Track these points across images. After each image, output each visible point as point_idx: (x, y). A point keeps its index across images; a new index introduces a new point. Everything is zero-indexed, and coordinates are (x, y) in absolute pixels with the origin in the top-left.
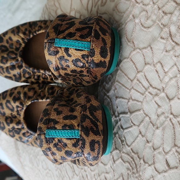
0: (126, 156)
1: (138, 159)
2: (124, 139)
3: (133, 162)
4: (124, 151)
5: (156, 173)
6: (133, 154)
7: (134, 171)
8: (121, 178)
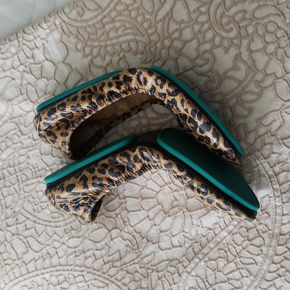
0: (127, 234)
1: (140, 238)
2: (127, 220)
3: (134, 240)
4: (125, 230)
5: (159, 249)
6: (135, 233)
7: (134, 248)
8: (118, 254)
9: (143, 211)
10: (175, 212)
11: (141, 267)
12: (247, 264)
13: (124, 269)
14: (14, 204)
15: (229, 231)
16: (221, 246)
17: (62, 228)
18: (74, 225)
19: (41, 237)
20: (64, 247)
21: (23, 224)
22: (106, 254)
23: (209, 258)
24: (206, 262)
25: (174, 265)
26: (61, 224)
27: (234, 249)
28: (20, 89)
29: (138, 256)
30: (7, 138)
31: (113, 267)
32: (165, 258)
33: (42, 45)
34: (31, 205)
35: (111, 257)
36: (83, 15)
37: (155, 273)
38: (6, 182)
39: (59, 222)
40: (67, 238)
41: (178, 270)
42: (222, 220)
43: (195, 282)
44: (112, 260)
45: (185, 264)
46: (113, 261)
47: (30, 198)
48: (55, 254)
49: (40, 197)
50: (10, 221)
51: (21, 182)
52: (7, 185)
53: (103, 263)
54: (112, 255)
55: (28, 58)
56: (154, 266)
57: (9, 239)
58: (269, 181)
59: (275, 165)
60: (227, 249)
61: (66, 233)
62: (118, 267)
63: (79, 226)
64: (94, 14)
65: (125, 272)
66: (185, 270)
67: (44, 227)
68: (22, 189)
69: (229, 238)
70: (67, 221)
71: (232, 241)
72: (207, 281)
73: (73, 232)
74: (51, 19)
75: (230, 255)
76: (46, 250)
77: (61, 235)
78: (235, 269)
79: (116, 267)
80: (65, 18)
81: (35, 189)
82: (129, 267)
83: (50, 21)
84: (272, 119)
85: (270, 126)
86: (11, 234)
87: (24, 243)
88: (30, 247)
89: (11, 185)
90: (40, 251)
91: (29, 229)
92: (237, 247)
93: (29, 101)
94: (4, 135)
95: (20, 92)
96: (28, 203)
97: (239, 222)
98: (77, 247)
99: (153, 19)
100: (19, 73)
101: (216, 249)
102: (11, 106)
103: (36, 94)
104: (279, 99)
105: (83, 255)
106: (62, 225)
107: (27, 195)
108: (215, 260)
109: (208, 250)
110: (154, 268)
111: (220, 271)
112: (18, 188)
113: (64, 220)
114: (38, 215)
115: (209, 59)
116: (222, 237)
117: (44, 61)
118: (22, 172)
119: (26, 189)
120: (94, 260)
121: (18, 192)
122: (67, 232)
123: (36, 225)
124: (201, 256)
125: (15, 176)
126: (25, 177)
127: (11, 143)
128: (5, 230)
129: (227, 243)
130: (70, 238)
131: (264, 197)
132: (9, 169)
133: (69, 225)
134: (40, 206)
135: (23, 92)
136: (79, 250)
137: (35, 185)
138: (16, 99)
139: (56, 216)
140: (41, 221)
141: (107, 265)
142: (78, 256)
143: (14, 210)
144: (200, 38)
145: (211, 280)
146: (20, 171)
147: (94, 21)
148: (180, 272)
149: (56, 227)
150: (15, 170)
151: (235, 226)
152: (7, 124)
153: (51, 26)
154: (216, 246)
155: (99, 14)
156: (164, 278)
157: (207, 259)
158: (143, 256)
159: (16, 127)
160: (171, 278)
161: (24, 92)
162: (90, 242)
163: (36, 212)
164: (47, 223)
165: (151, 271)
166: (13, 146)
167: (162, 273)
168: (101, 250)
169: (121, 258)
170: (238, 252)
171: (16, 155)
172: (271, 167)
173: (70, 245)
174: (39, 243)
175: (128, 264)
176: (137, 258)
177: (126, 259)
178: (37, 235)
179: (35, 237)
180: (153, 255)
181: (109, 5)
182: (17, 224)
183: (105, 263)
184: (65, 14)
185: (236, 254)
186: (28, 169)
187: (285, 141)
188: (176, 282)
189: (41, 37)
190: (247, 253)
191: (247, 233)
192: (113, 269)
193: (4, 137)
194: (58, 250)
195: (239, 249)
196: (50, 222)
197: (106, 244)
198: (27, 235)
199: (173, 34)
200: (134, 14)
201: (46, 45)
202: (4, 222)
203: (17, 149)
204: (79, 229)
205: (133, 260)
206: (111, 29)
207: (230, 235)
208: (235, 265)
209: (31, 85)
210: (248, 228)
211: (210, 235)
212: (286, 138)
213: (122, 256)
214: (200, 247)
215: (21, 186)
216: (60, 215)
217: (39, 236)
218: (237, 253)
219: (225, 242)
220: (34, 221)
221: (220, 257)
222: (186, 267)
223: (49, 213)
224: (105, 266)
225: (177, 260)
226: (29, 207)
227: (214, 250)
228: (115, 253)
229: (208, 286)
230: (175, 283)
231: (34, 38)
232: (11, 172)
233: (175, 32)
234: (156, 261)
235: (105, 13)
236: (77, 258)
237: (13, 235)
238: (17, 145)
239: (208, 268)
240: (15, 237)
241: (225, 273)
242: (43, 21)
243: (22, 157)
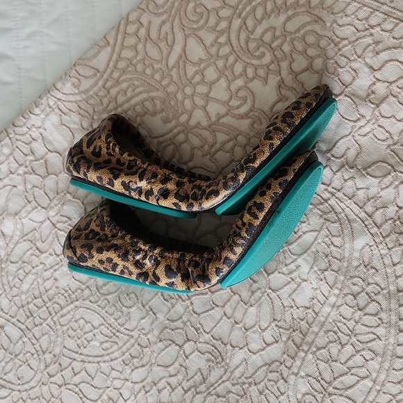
0: (204, 345)
1: (223, 346)
2: (199, 326)
3: (216, 351)
4: (201, 340)
5: (250, 354)
6: (214, 341)
7: (218, 360)
8: (199, 374)
9: (217, 309)
10: (257, 298)
11: (233, 385)
12: (367, 342)
13: (213, 393)
14: (52, 345)
15: (332, 304)
16: (328, 327)
17: (120, 360)
18: (134, 352)
19: (95, 379)
20: (128, 383)
21: (70, 368)
22: (183, 379)
23: (316, 346)
24: (314, 353)
25: (275, 369)
26: (116, 354)
27: (345, 327)
28: (26, 196)
29: (226, 371)
30: (24, 262)
31: (197, 393)
32: (262, 364)
33: (39, 135)
34: (73, 341)
35: (191, 381)
36: (79, 85)
37: (254, 387)
38: (35, 320)
39: (113, 353)
40: (130, 371)
41: (282, 374)
42: (318, 292)
43: (308, 385)
44: (193, 384)
45: (288, 364)
46: (195, 386)
47: (71, 332)
48: (119, 397)
49: (82, 326)
50: (52, 369)
51: (54, 314)
52: (37, 323)
53: (183, 392)
54: (192, 377)
55: (26, 155)
56: (250, 377)
57: (56, 393)
58: (363, 225)
59: (365, 204)
60: (336, 329)
61: (126, 365)
62: (204, 392)
63: (140, 351)
64: (92, 81)
65: (215, 396)
66: (291, 372)
67: (97, 365)
68: (58, 323)
69: (334, 314)
70: (124, 349)
71: (339, 317)
72: (322, 379)
73: (135, 360)
74: (43, 101)
75: (342, 335)
76: (107, 395)
77: (120, 369)
78: (354, 353)
79: (201, 392)
80: (60, 95)
81: (73, 317)
82: (218, 389)
83: (42, 104)
84: (346, 148)
85: (345, 157)
86: (57, 386)
87: (76, 393)
88: (85, 396)
89: (42, 321)
90: (99, 398)
91: (78, 373)
92: (348, 323)
93: (39, 208)
94: (20, 260)
95: (26, 201)
96: (69, 339)
97: (341, 290)
98: (145, 379)
99: (164, 68)
100: (19, 177)
101: (322, 333)
102: (19, 221)
103: (47, 197)
104: (346, 121)
105: (154, 388)
106: (118, 356)
107: (65, 328)
108: (324, 348)
109: (313, 336)
110: (250, 380)
111: (336, 361)
112: (52, 324)
113: (119, 349)
114: (85, 351)
115: (246, 97)
116: (326, 315)
117: (47, 153)
118: (53, 301)
119: (63, 321)
120: (170, 390)
121: (54, 327)
122: (127, 362)
123: (86, 364)
124: (306, 348)
125: (44, 308)
126: (58, 306)
127: (31, 268)
128: (49, 383)
129: (334, 321)
130: (132, 370)
131: (363, 248)
132: (35, 301)
133: (127, 354)
134: (85, 338)
135: (30, 200)
136: (148, 383)
137: (72, 313)
138: (23, 211)
139: (108, 347)
140: (90, 359)
141: (189, 393)
142: (149, 391)
143: (53, 353)
144: (228, 75)
145: (327, 377)
146: (50, 300)
147: (96, 89)
148: (285, 376)
149: (112, 360)
150: (43, 300)
151: (338, 296)
152: (20, 245)
153: (45, 109)
154: (321, 329)
155: (99, 79)
156: (267, 391)
157: (315, 349)
158: (232, 369)
159: (32, 245)
160: (275, 388)
161: (31, 198)
162: (159, 368)
163: (82, 348)
164: (99, 359)
165: (247, 385)
166: (34, 271)
167: (263, 384)
168: (176, 375)
169: (204, 380)
170: (351, 328)
171: (40, 280)
172: (361, 208)
173: (135, 380)
174: (95, 388)
175: (216, 385)
176: (225, 373)
177: (212, 379)
178: (90, 378)
179: (88, 381)
180: (244, 363)
181: (108, 65)
182: (61, 371)
183: (186, 392)
184: (59, 90)
185: (350, 333)
186: (59, 295)
187: (369, 170)
188: (283, 391)
189: (36, 125)
190: (363, 327)
191: (355, 301)
192: (197, 396)
193: (20, 262)
194: (121, 391)
195: (351, 324)
196: (103, 355)
197: (181, 365)
198: (77, 382)
199: (193, 78)
200: (140, 67)
201: (45, 134)
202: (45, 373)
203: (39, 274)
204: (142, 355)
205: (221, 377)
206: (118, 93)
207: (335, 309)
208: (352, 347)
209: (37, 187)
210: (355, 293)
211: (309, 316)
212: (369, 167)
213: (205, 376)
214: (301, 335)
215: (55, 319)
216: (113, 344)
217: (93, 379)
218: (350, 331)
219: (331, 321)
220: (82, 361)
221: (331, 342)
222: (291, 367)
223: (98, 344)
224: (187, 395)
225: (277, 361)
226: (71, 344)
227: (320, 335)
228: (196, 374)
229: (325, 385)
230: (282, 394)
231: (28, 130)
232: (39, 305)
233: (195, 75)
234: (251, 371)
235: (105, 76)
236: (149, 394)
237: (60, 386)
238: (38, 268)
239: (319, 362)
240: (64, 387)
241: (343, 362)
242: (34, 107)
243: (47, 282)
